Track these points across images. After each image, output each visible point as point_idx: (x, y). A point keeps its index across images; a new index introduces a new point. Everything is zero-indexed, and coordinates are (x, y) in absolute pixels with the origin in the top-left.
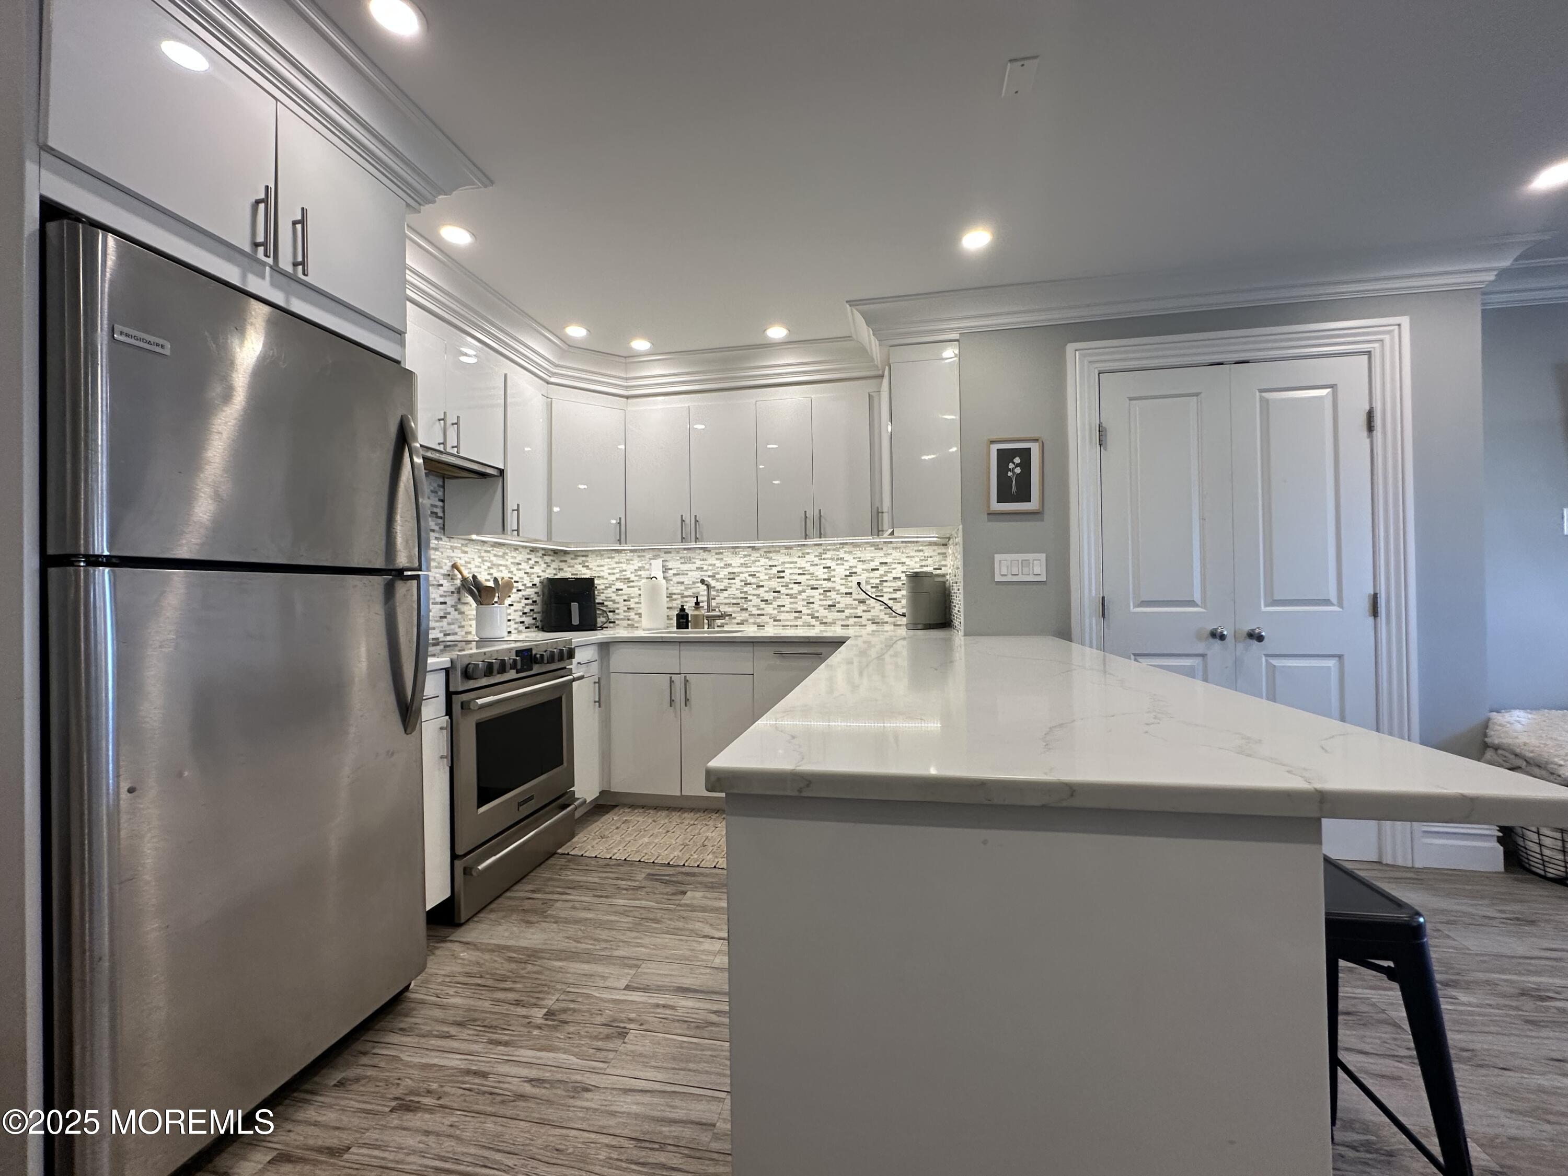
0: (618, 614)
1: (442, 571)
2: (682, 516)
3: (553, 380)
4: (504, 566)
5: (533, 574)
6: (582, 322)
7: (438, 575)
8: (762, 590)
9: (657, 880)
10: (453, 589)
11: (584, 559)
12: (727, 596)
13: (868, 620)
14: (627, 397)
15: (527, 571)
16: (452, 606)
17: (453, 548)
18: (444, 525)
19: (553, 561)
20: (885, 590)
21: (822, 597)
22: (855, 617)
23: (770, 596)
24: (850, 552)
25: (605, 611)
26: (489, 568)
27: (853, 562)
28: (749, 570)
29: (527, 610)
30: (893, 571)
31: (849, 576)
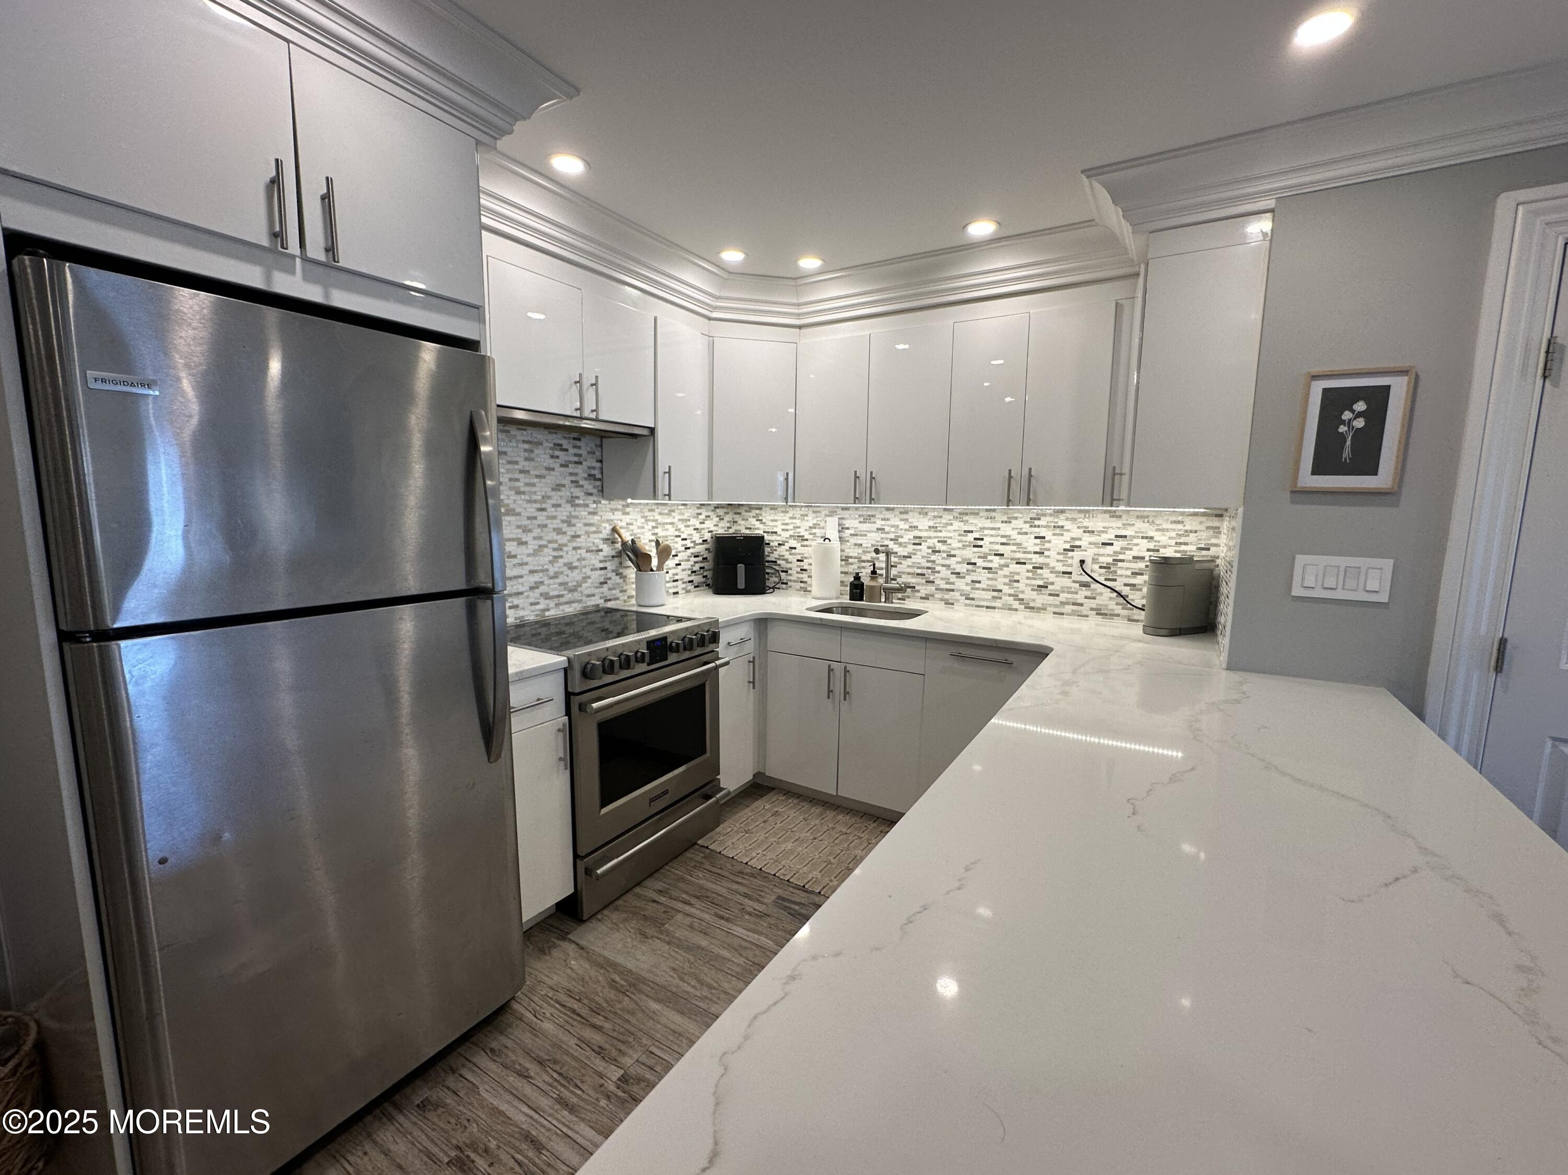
0: (791, 575)
1: (601, 536)
2: (856, 472)
3: (715, 315)
4: (670, 524)
5: (704, 529)
6: (737, 244)
7: (597, 540)
8: (952, 561)
9: (785, 908)
10: (613, 553)
11: (758, 511)
12: (910, 564)
13: (1092, 609)
14: (800, 327)
15: (697, 527)
16: (613, 571)
17: (613, 510)
18: (602, 487)
19: (727, 513)
20: (1119, 572)
21: (1030, 575)
22: (1074, 604)
23: (963, 568)
24: (1074, 520)
25: (778, 571)
26: (653, 527)
27: (1077, 533)
28: (939, 534)
29: (696, 568)
30: (1135, 548)
31: (1068, 550)
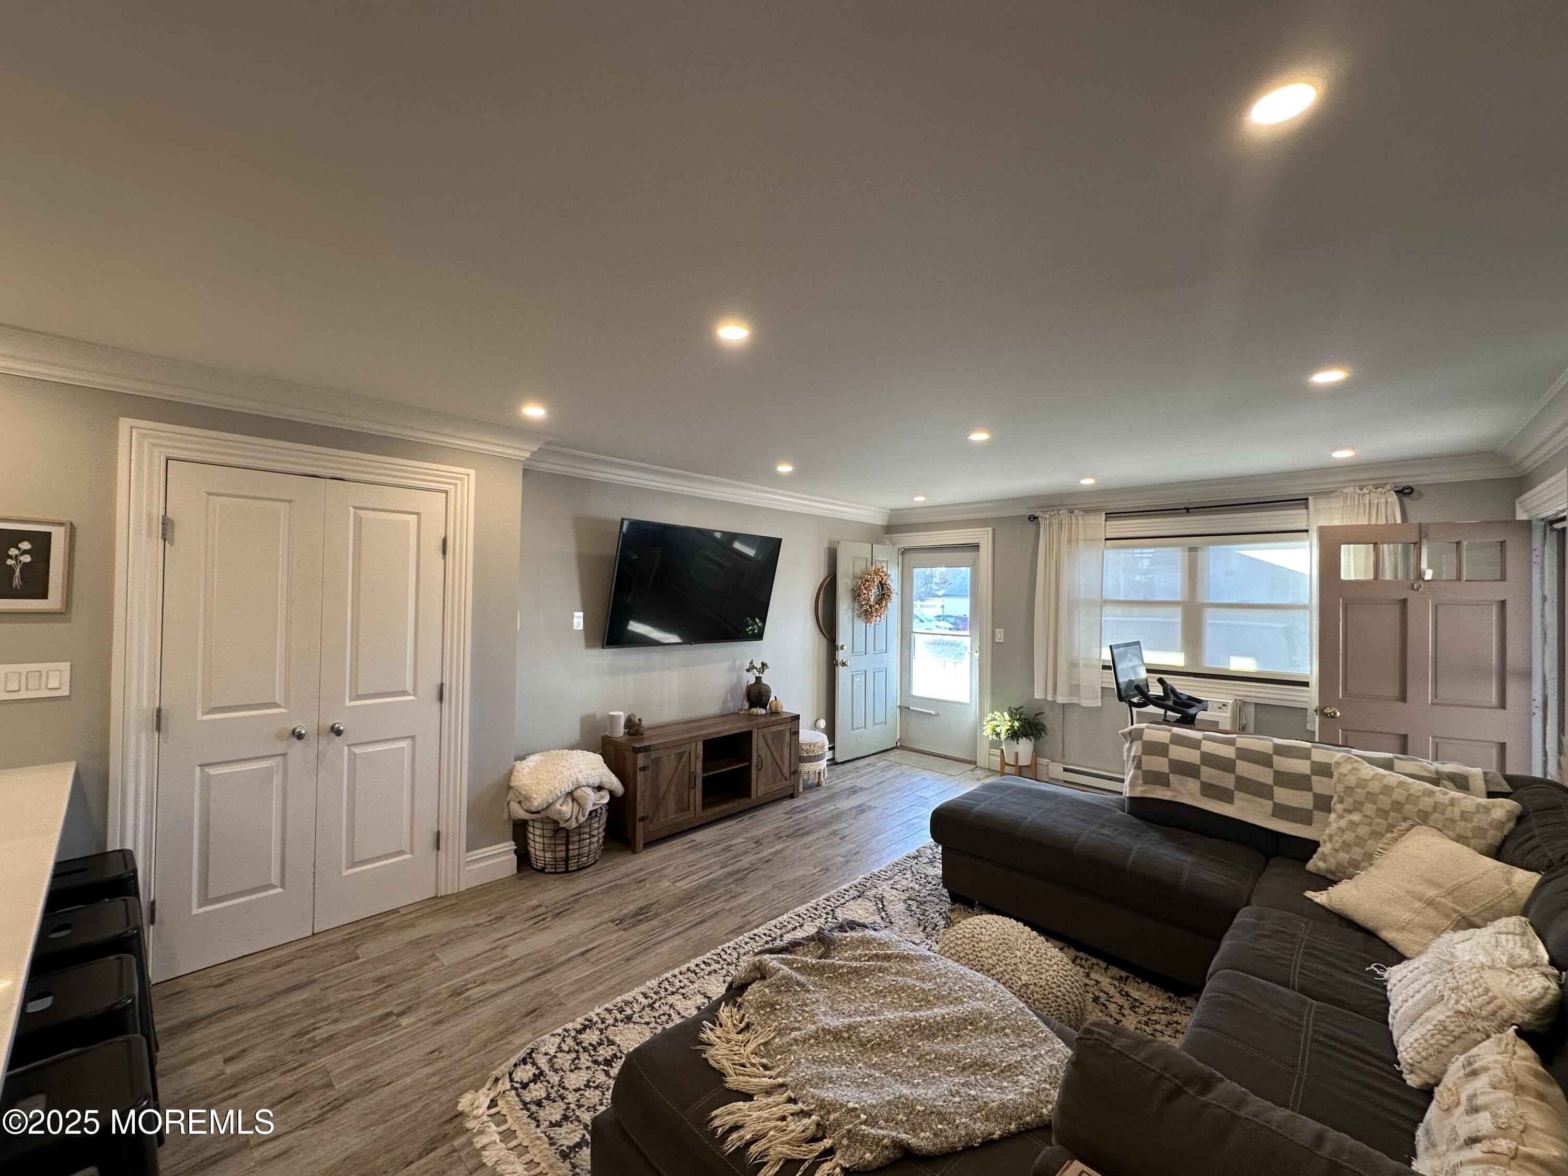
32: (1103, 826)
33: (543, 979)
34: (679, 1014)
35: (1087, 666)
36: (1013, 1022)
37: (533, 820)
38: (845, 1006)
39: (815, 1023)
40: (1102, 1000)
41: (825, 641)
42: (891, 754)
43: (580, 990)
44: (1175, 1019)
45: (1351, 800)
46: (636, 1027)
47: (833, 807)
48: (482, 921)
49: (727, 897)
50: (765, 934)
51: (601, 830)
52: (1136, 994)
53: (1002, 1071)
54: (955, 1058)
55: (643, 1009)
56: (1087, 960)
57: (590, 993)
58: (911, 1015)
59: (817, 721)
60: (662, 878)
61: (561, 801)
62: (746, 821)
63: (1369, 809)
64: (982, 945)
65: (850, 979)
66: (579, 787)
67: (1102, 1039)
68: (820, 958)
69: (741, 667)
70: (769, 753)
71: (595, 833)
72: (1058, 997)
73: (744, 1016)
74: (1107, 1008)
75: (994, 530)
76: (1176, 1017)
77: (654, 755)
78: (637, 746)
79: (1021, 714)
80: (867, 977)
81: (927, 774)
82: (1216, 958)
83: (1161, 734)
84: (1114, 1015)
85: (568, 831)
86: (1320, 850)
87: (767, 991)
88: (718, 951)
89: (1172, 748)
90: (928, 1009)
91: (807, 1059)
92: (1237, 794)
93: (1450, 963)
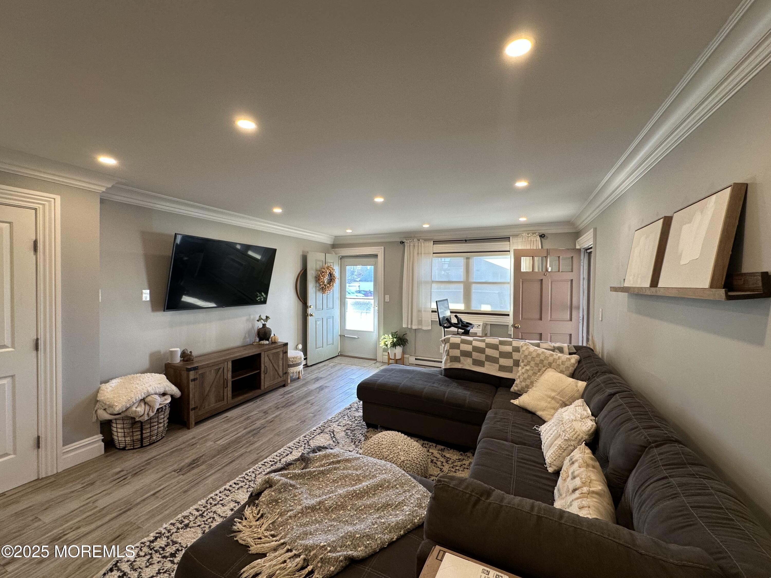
32: (434, 383)
33: (124, 515)
34: (219, 515)
35: (425, 311)
36: (400, 481)
37: (115, 419)
38: (317, 492)
39: (301, 505)
40: (434, 461)
41: (301, 303)
42: (336, 359)
43: (153, 516)
44: (463, 463)
45: (526, 361)
46: (192, 529)
47: (306, 389)
48: (77, 488)
49: (248, 445)
50: (271, 461)
51: (166, 419)
52: (448, 455)
53: (396, 506)
54: (374, 505)
55: (196, 518)
56: (428, 444)
57: (160, 517)
58: (351, 489)
59: (297, 345)
60: (206, 441)
61: (136, 405)
62: (258, 402)
63: (532, 363)
64: (383, 446)
65: (319, 477)
66: (149, 396)
67: (445, 483)
68: (303, 469)
69: (254, 320)
70: (271, 365)
71: (162, 421)
72: (417, 464)
73: (259, 510)
74: (436, 464)
75: (384, 248)
76: (464, 462)
77: (200, 372)
78: (189, 367)
79: (397, 335)
80: (328, 474)
81: (354, 367)
82: (480, 434)
83: (456, 339)
84: (439, 466)
85: (142, 423)
86: (515, 382)
87: (273, 493)
88: (243, 475)
89: (462, 345)
90: (360, 484)
91: (297, 525)
92: (486, 363)
93: (562, 421)
